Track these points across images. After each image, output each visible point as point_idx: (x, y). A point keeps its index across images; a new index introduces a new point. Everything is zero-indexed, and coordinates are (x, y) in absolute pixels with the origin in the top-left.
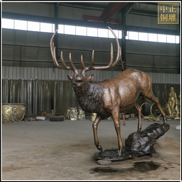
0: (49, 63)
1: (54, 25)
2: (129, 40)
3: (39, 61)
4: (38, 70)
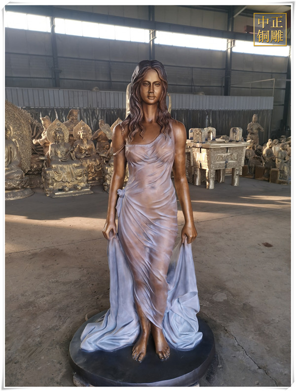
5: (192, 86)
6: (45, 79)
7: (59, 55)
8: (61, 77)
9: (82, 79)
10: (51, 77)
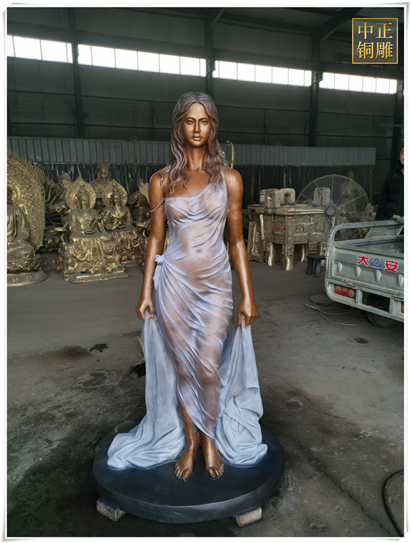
0: (68, 127)
1: (69, 45)
2: (219, 80)
3: (46, 122)
4: (48, 143)
5: (264, 134)
6: (65, 126)
7: (83, 93)
8: (85, 123)
9: (114, 125)
10: (72, 123)
